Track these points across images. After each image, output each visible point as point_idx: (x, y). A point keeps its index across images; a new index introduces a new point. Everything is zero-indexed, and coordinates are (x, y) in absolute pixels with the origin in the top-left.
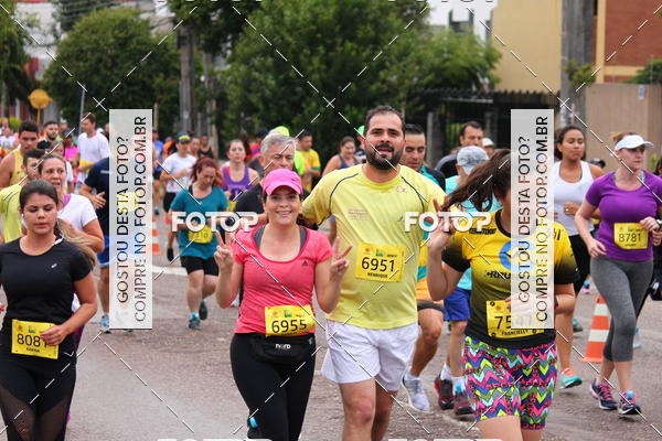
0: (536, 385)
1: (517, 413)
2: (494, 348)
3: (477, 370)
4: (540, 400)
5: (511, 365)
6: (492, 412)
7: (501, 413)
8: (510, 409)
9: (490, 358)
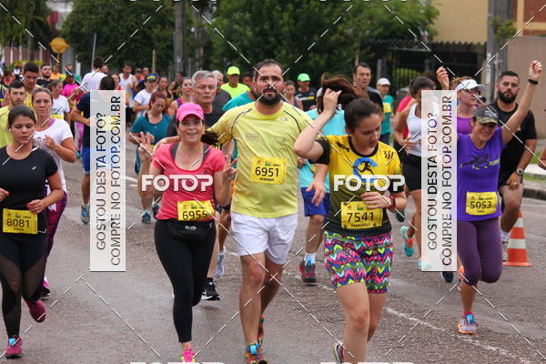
0: (376, 261)
1: (362, 280)
2: (344, 236)
3: (331, 252)
4: (381, 271)
5: (357, 248)
6: (344, 281)
7: (351, 281)
8: (357, 278)
9: (341, 244)
